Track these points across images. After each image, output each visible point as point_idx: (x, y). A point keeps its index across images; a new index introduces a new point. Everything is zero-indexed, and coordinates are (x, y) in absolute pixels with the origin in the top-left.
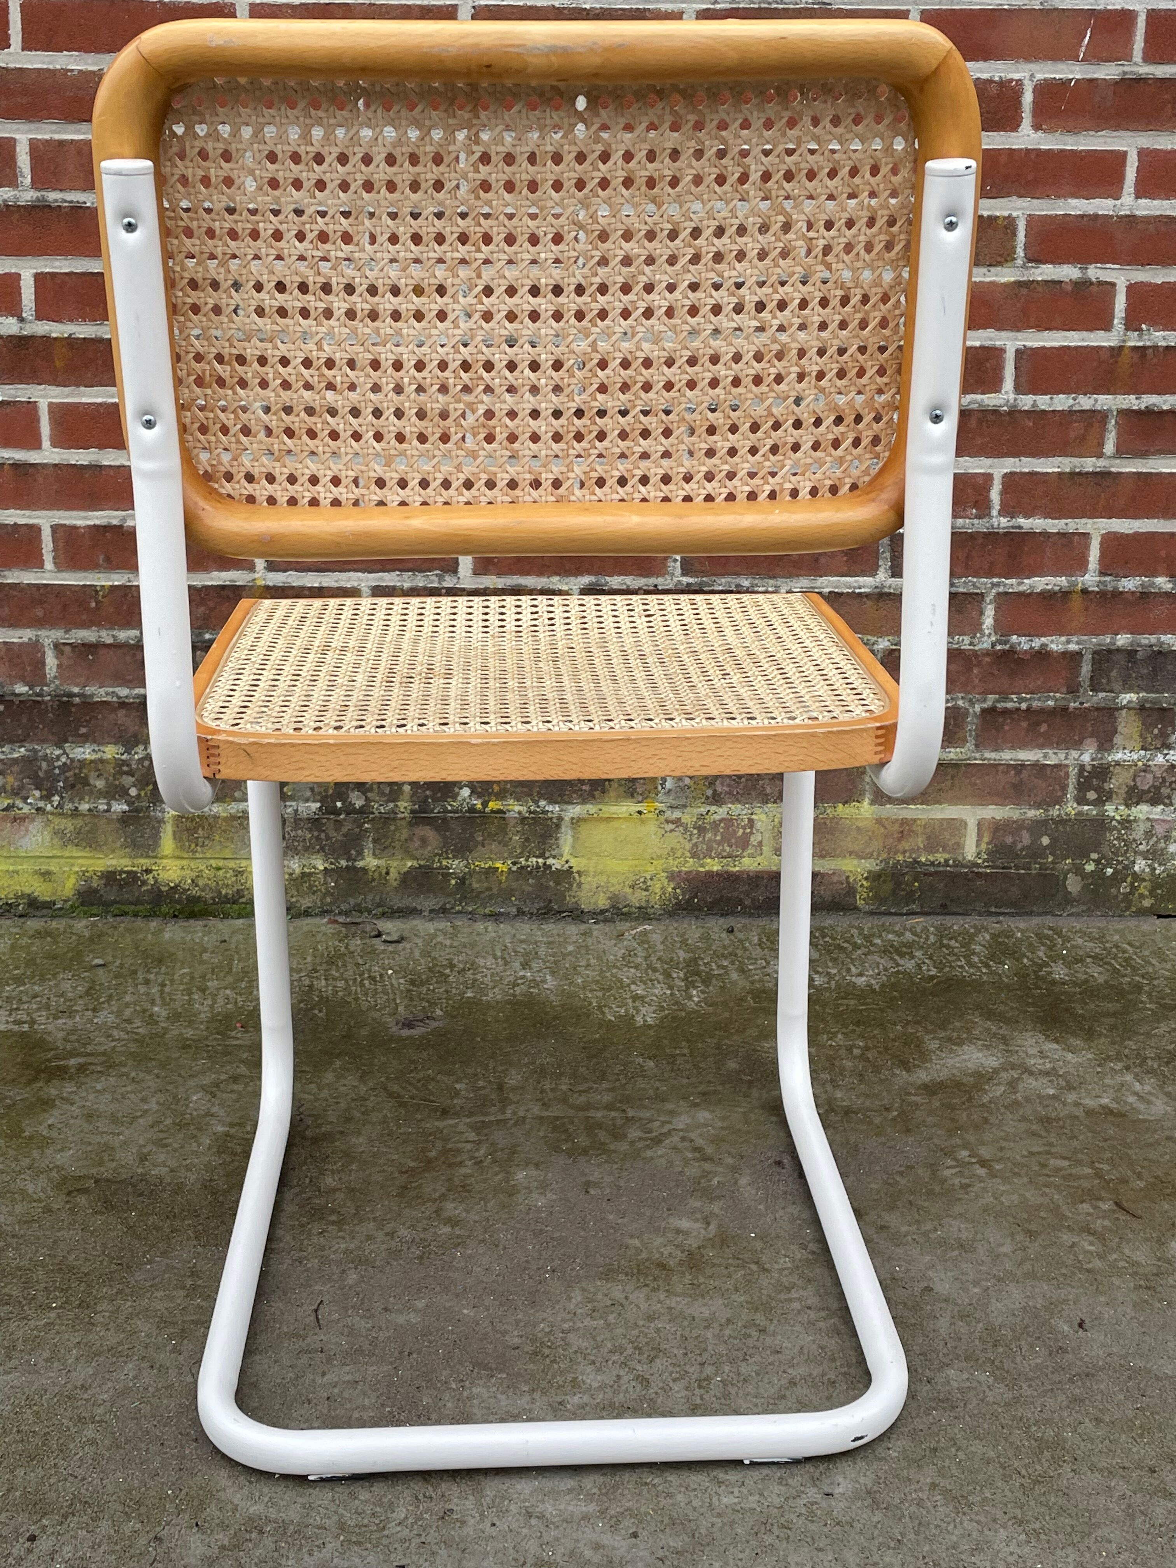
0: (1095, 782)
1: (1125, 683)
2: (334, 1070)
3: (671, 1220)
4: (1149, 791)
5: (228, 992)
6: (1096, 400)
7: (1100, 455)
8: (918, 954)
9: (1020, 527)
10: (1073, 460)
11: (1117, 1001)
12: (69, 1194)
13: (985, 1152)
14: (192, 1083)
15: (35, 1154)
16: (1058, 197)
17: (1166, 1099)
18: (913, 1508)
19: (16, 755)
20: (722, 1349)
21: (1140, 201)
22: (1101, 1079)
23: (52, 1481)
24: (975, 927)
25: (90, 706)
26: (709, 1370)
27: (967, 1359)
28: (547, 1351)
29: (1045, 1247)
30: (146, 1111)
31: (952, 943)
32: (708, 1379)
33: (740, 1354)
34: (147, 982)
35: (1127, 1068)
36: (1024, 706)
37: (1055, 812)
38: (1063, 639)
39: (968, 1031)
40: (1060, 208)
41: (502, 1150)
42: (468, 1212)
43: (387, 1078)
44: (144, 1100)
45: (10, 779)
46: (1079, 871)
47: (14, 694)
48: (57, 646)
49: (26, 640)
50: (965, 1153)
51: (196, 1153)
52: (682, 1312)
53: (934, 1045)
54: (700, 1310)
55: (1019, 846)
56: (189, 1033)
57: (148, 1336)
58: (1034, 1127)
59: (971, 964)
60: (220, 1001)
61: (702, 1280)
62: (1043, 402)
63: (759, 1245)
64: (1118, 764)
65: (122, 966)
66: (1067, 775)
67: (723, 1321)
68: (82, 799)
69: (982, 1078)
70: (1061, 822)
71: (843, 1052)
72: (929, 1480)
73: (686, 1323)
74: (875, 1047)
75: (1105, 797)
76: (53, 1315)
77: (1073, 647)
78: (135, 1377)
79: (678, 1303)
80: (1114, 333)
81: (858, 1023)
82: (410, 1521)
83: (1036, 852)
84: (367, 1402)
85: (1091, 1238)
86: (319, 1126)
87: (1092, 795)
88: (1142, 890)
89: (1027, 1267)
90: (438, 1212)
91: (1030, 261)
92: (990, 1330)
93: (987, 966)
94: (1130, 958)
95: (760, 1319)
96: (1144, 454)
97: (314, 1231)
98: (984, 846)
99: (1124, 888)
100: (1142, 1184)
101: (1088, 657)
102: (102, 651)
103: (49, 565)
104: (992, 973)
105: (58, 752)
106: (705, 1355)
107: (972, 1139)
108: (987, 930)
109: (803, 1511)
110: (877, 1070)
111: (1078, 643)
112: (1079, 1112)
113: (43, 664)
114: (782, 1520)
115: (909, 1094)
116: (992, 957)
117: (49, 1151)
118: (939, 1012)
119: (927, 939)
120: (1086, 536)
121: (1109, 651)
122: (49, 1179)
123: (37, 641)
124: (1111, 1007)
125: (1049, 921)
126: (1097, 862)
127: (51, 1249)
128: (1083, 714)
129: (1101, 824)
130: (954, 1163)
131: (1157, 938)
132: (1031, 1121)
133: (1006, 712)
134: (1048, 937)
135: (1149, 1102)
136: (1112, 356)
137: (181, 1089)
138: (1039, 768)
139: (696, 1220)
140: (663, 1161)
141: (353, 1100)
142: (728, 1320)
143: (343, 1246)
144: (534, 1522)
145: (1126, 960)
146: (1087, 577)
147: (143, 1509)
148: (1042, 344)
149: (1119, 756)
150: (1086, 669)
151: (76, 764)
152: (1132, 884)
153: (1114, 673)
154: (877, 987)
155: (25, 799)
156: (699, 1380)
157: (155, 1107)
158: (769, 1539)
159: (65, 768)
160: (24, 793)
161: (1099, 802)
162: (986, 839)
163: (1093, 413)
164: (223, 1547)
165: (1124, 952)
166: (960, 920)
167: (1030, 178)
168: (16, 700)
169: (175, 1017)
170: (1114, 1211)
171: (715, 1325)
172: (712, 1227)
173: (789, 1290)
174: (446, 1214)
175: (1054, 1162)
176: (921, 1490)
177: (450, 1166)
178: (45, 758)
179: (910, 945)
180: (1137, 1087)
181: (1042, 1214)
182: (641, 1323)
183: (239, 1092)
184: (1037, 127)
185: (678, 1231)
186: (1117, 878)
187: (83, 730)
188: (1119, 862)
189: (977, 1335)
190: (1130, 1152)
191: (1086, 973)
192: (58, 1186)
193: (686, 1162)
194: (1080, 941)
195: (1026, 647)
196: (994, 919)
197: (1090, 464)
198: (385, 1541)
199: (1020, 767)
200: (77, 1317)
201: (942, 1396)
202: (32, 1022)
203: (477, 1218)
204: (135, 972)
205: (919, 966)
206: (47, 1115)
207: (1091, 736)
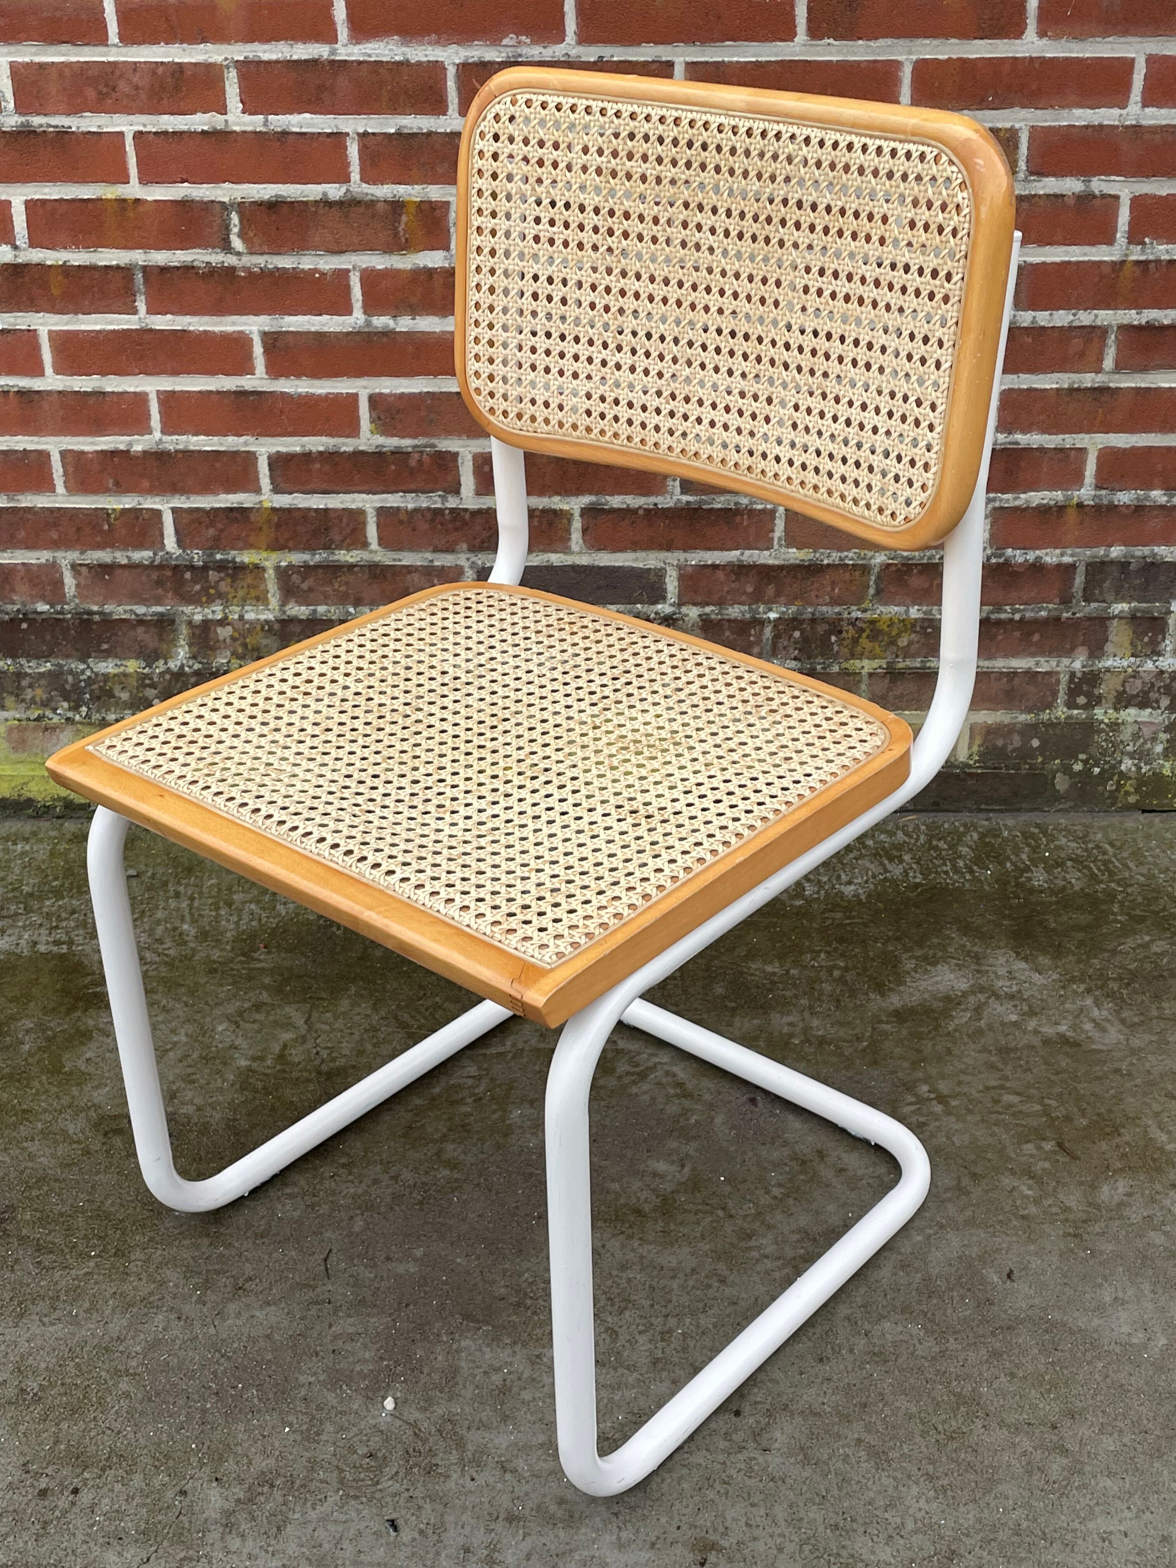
0: (1085, 688)
1: (1117, 593)
2: (349, 997)
3: (649, 1162)
4: (1137, 695)
5: (253, 906)
6: (1096, 316)
7: (1099, 370)
8: (907, 858)
9: (1017, 443)
10: (1072, 375)
11: (1090, 913)
12: (106, 1134)
13: (943, 1087)
14: (218, 1011)
15: (75, 1091)
16: (1062, 107)
17: (1121, 1027)
18: (839, 1464)
19: (42, 670)
20: (685, 1299)
21: (1147, 110)
22: (1063, 1003)
23: (92, 1434)
24: (965, 825)
25: (109, 623)
26: (672, 1322)
27: (903, 1311)
28: (529, 1302)
29: (987, 1192)
30: (175, 1044)
31: (941, 844)
32: (670, 1331)
33: (701, 1305)
34: (177, 895)
35: (1089, 991)
36: (1017, 617)
37: (1045, 716)
38: (1058, 551)
39: (945, 950)
40: (1064, 119)
41: (500, 1085)
42: (465, 1153)
43: (398, 1006)
44: (174, 1031)
45: (39, 692)
46: (1067, 770)
47: (36, 612)
48: (74, 567)
49: (43, 561)
50: (925, 1088)
51: (221, 1090)
52: (651, 1262)
53: (910, 965)
54: (669, 1259)
55: (1010, 748)
56: (216, 955)
57: (176, 1286)
58: (993, 1059)
59: (956, 870)
60: (246, 917)
61: (672, 1227)
62: (1043, 318)
63: (727, 1189)
64: (1108, 670)
65: (153, 876)
66: (1058, 682)
67: (688, 1270)
68: (108, 710)
69: (952, 1002)
70: (1050, 725)
71: (823, 974)
72: (856, 1436)
73: (655, 1273)
74: (855, 967)
75: (1095, 701)
76: (92, 1264)
77: (1067, 559)
78: (164, 1329)
79: (649, 1251)
80: (1117, 246)
81: (841, 940)
82: (401, 1475)
83: (1026, 753)
84: (367, 1355)
85: (1030, 1182)
86: (333, 1060)
87: (1081, 700)
88: (1128, 788)
89: (968, 1213)
90: (438, 1154)
91: (1032, 173)
92: (927, 1280)
93: (971, 871)
94: (1110, 861)
95: (722, 1268)
96: (1144, 369)
97: (327, 1175)
98: (975, 748)
99: (1111, 786)
100: (1085, 1122)
101: (1081, 569)
102: (118, 572)
103: (60, 489)
104: (975, 880)
105: (82, 666)
106: (670, 1306)
107: (933, 1071)
108: (976, 829)
109: (743, 1466)
110: (853, 995)
111: (1072, 556)
112: (1036, 1041)
113: (62, 583)
114: (724, 1476)
115: (882, 1022)
116: (977, 861)
117: (87, 1088)
118: (919, 925)
119: (917, 840)
120: (1083, 451)
121: (1103, 563)
122: (88, 1119)
123: (55, 562)
124: (1084, 918)
125: (1037, 817)
126: (1085, 762)
127: (90, 1194)
128: (1074, 624)
129: (1090, 727)
130: (913, 1099)
131: (1139, 836)
132: (990, 1052)
133: (999, 622)
134: (1033, 836)
135: (1104, 1030)
136: (1114, 271)
137: (208, 1019)
138: (1031, 676)
139: (673, 1163)
140: (646, 1097)
141: (366, 1031)
142: (693, 1270)
143: (352, 1191)
144: (508, 1476)
145: (1106, 863)
146: (1083, 491)
147: (171, 1463)
148: (1043, 259)
149: (1109, 663)
150: (1079, 580)
151: (100, 678)
152: (1118, 782)
153: (1107, 584)
154: (863, 897)
155: (54, 710)
156: (661, 1333)
157: (184, 1039)
158: (711, 1494)
159: (89, 681)
160: (53, 704)
161: (1089, 706)
162: (978, 742)
163: (1093, 328)
164: (238, 1501)
165: (1105, 853)
166: (952, 817)
167: (1034, 88)
168: (39, 618)
169: (203, 935)
170: (1055, 1152)
171: (681, 1275)
172: (687, 1170)
173: (750, 1237)
174: (446, 1156)
175: (1008, 1098)
176: (848, 1445)
177: (453, 1103)
178: (71, 672)
179: (899, 847)
180: (1096, 1013)
181: (989, 1156)
182: (614, 1273)
183: (261, 1022)
184: (1042, 34)
185: (655, 1174)
186: (1104, 777)
187: (105, 646)
188: (1106, 762)
189: (915, 1286)
190: (1079, 1086)
191: (1064, 879)
192: (96, 1126)
193: (668, 1098)
194: (1063, 841)
195: (1021, 560)
196: (983, 815)
197: (1088, 380)
198: (378, 1495)
199: (1012, 675)
200: (113, 1266)
201: (876, 1349)
202: (70, 943)
203: (473, 1160)
204: (165, 884)
205: (906, 872)
206: (84, 1048)
207: (1083, 644)
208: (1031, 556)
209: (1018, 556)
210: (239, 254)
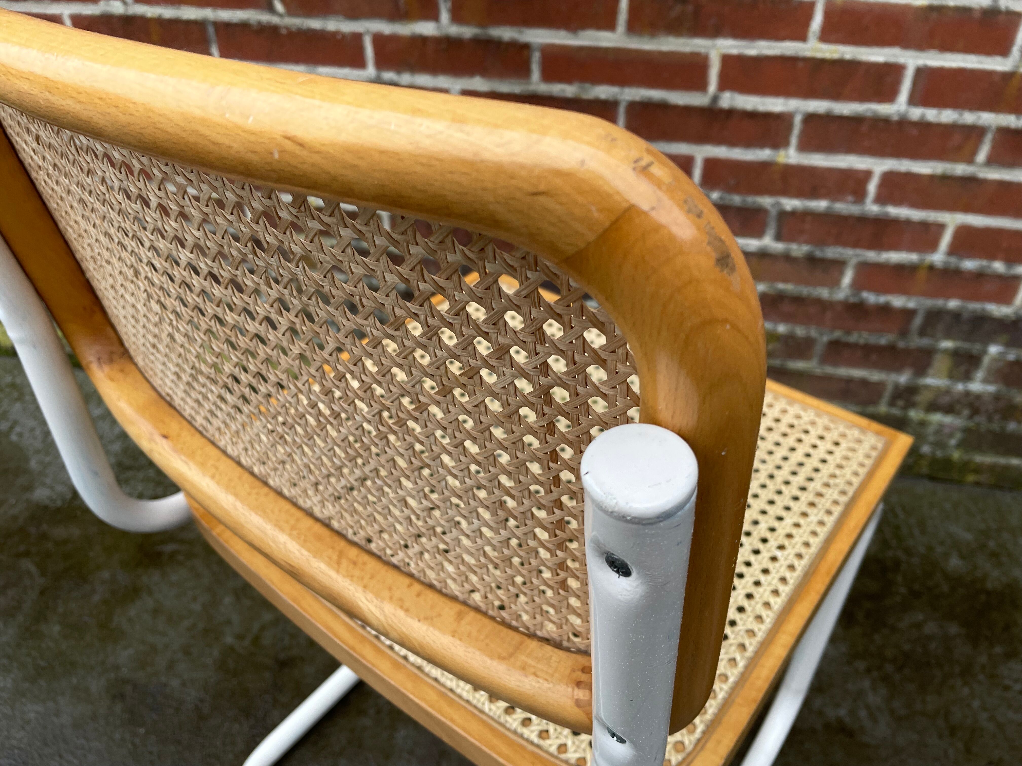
0: (905, 396)
1: (947, 333)
4: (945, 405)
6: (979, 117)
7: (971, 163)
9: (888, 214)
10: (947, 165)
12: (113, 698)
36: (862, 342)
38: (905, 298)
62: (931, 115)
64: (925, 386)
66: (884, 390)
75: (911, 405)
77: (911, 305)
80: (1010, 59)
87: (900, 403)
96: (1010, 165)
101: (921, 314)
111: (915, 303)
120: (943, 225)
121: (940, 311)
128: (907, 352)
129: (902, 421)
133: (847, 345)
136: (1003, 80)
138: (864, 382)
146: (936, 256)
149: (928, 381)
150: (918, 321)
153: (940, 325)
161: (905, 408)
163: (973, 128)
192: (110, 689)
195: (873, 301)
197: (960, 169)
199: (849, 381)
207: (910, 366)
208: (882, 299)
209: (871, 298)
210: (280, 15)
